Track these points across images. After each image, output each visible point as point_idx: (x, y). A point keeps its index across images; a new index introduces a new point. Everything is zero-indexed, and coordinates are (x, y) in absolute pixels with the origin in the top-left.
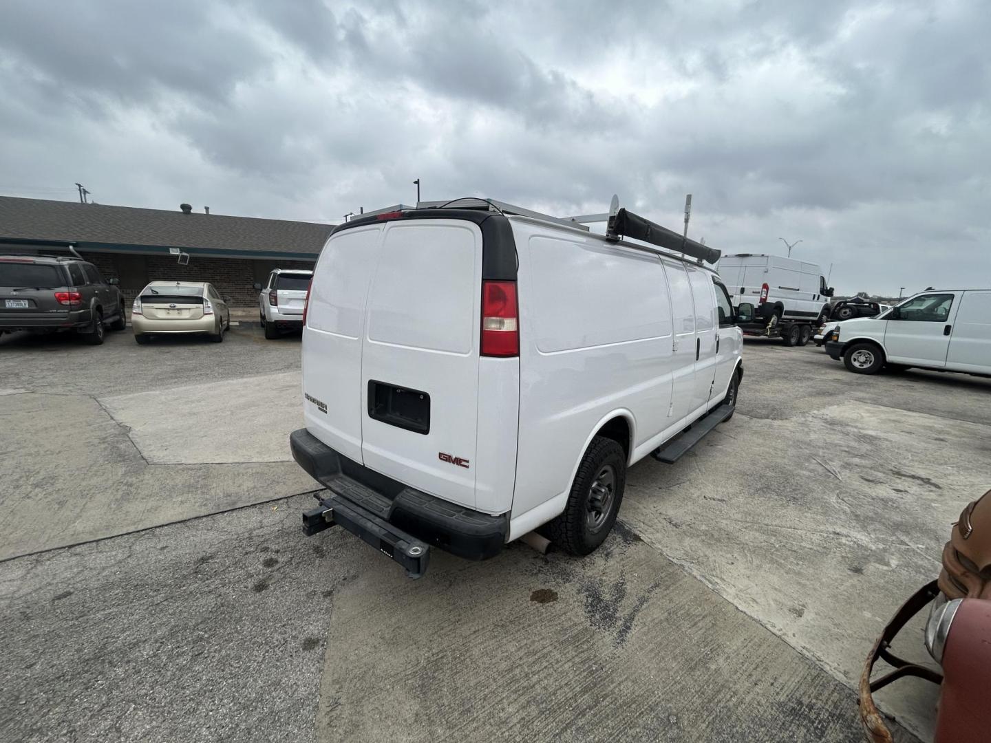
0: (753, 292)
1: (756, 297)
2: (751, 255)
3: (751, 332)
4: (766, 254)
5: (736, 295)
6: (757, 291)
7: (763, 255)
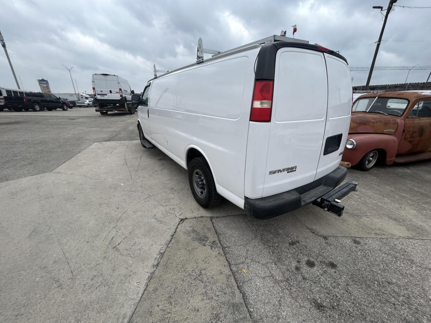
0: (116, 92)
1: (118, 95)
2: (109, 75)
3: (121, 110)
4: (116, 75)
5: (108, 94)
6: (118, 92)
7: (114, 75)
